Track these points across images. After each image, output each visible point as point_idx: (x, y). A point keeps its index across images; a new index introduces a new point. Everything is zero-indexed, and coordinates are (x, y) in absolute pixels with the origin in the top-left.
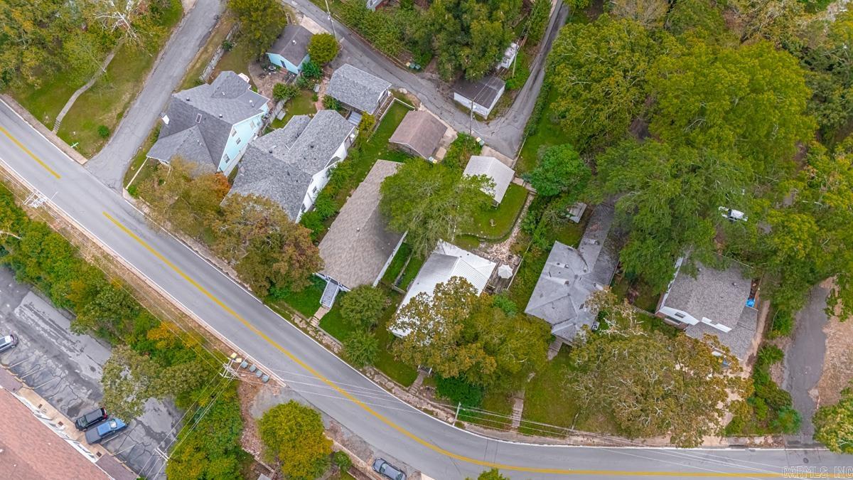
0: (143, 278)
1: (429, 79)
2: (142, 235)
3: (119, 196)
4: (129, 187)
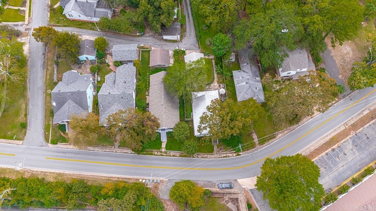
0: (82, 174)
1: (149, 36)
3: (48, 148)
4: (50, 142)
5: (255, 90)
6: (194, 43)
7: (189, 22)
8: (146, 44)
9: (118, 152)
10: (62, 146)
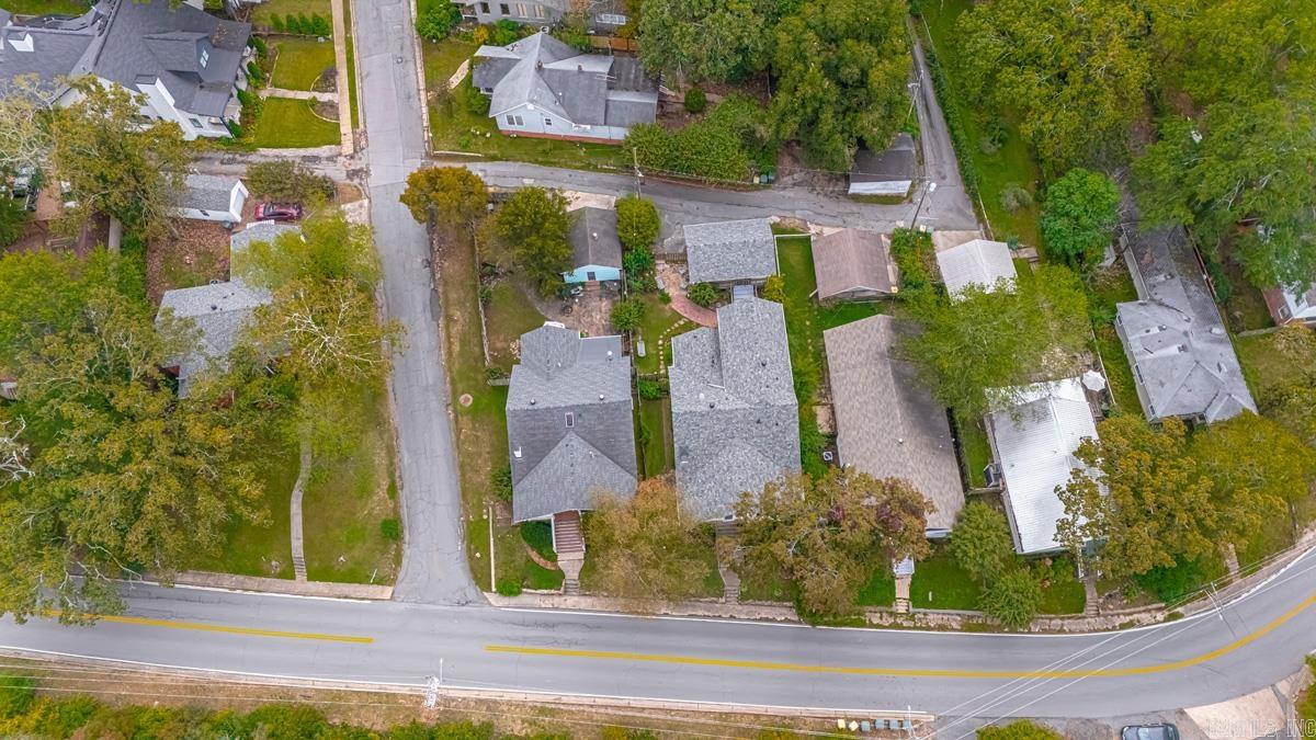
1: (794, 185)
4: (496, 588)
5: (1215, 373)
6: (960, 204)
7: (931, 125)
8: (788, 214)
9: (740, 619)
10: (537, 601)
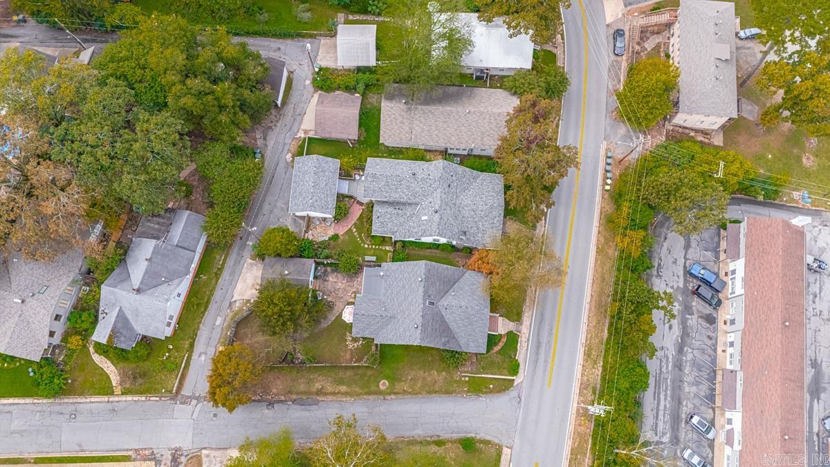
0: (587, 306)
1: (265, 139)
2: (550, 334)
3: (524, 384)
4: (513, 376)
10: (523, 351)
